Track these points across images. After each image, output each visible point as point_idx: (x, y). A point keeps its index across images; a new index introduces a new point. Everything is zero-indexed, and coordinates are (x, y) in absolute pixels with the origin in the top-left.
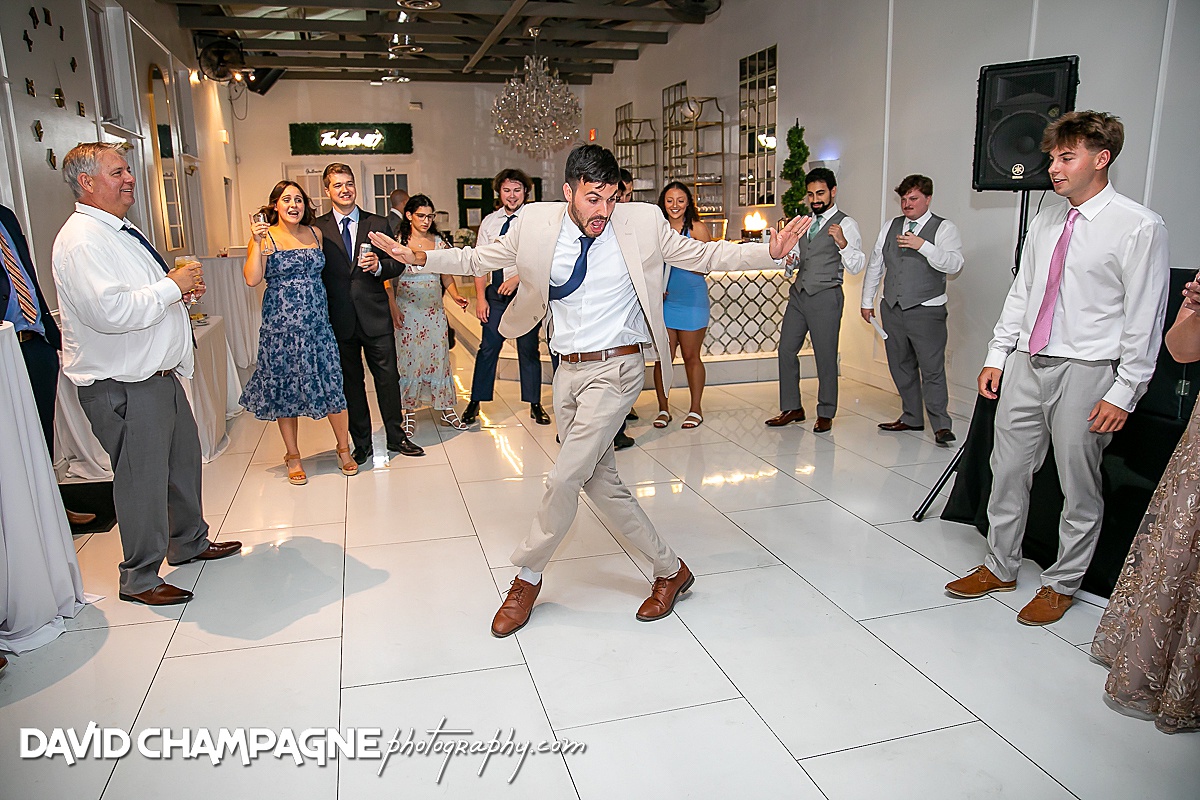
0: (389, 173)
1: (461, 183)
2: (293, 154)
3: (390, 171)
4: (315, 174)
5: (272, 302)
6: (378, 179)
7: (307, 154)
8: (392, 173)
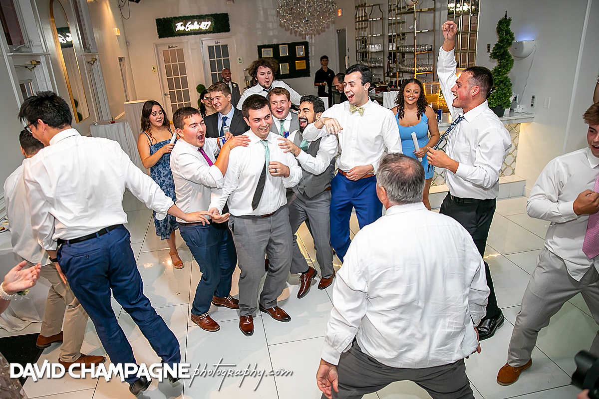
0: (217, 45)
1: (260, 48)
2: (160, 37)
3: (217, 43)
4: (173, 49)
5: (155, 173)
6: (210, 48)
7: (168, 37)
8: (219, 44)
